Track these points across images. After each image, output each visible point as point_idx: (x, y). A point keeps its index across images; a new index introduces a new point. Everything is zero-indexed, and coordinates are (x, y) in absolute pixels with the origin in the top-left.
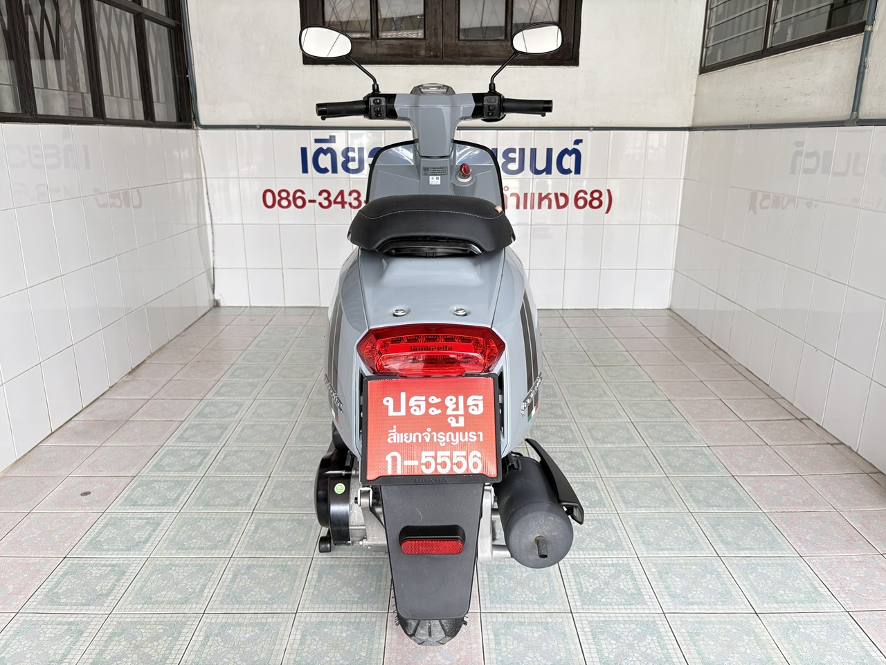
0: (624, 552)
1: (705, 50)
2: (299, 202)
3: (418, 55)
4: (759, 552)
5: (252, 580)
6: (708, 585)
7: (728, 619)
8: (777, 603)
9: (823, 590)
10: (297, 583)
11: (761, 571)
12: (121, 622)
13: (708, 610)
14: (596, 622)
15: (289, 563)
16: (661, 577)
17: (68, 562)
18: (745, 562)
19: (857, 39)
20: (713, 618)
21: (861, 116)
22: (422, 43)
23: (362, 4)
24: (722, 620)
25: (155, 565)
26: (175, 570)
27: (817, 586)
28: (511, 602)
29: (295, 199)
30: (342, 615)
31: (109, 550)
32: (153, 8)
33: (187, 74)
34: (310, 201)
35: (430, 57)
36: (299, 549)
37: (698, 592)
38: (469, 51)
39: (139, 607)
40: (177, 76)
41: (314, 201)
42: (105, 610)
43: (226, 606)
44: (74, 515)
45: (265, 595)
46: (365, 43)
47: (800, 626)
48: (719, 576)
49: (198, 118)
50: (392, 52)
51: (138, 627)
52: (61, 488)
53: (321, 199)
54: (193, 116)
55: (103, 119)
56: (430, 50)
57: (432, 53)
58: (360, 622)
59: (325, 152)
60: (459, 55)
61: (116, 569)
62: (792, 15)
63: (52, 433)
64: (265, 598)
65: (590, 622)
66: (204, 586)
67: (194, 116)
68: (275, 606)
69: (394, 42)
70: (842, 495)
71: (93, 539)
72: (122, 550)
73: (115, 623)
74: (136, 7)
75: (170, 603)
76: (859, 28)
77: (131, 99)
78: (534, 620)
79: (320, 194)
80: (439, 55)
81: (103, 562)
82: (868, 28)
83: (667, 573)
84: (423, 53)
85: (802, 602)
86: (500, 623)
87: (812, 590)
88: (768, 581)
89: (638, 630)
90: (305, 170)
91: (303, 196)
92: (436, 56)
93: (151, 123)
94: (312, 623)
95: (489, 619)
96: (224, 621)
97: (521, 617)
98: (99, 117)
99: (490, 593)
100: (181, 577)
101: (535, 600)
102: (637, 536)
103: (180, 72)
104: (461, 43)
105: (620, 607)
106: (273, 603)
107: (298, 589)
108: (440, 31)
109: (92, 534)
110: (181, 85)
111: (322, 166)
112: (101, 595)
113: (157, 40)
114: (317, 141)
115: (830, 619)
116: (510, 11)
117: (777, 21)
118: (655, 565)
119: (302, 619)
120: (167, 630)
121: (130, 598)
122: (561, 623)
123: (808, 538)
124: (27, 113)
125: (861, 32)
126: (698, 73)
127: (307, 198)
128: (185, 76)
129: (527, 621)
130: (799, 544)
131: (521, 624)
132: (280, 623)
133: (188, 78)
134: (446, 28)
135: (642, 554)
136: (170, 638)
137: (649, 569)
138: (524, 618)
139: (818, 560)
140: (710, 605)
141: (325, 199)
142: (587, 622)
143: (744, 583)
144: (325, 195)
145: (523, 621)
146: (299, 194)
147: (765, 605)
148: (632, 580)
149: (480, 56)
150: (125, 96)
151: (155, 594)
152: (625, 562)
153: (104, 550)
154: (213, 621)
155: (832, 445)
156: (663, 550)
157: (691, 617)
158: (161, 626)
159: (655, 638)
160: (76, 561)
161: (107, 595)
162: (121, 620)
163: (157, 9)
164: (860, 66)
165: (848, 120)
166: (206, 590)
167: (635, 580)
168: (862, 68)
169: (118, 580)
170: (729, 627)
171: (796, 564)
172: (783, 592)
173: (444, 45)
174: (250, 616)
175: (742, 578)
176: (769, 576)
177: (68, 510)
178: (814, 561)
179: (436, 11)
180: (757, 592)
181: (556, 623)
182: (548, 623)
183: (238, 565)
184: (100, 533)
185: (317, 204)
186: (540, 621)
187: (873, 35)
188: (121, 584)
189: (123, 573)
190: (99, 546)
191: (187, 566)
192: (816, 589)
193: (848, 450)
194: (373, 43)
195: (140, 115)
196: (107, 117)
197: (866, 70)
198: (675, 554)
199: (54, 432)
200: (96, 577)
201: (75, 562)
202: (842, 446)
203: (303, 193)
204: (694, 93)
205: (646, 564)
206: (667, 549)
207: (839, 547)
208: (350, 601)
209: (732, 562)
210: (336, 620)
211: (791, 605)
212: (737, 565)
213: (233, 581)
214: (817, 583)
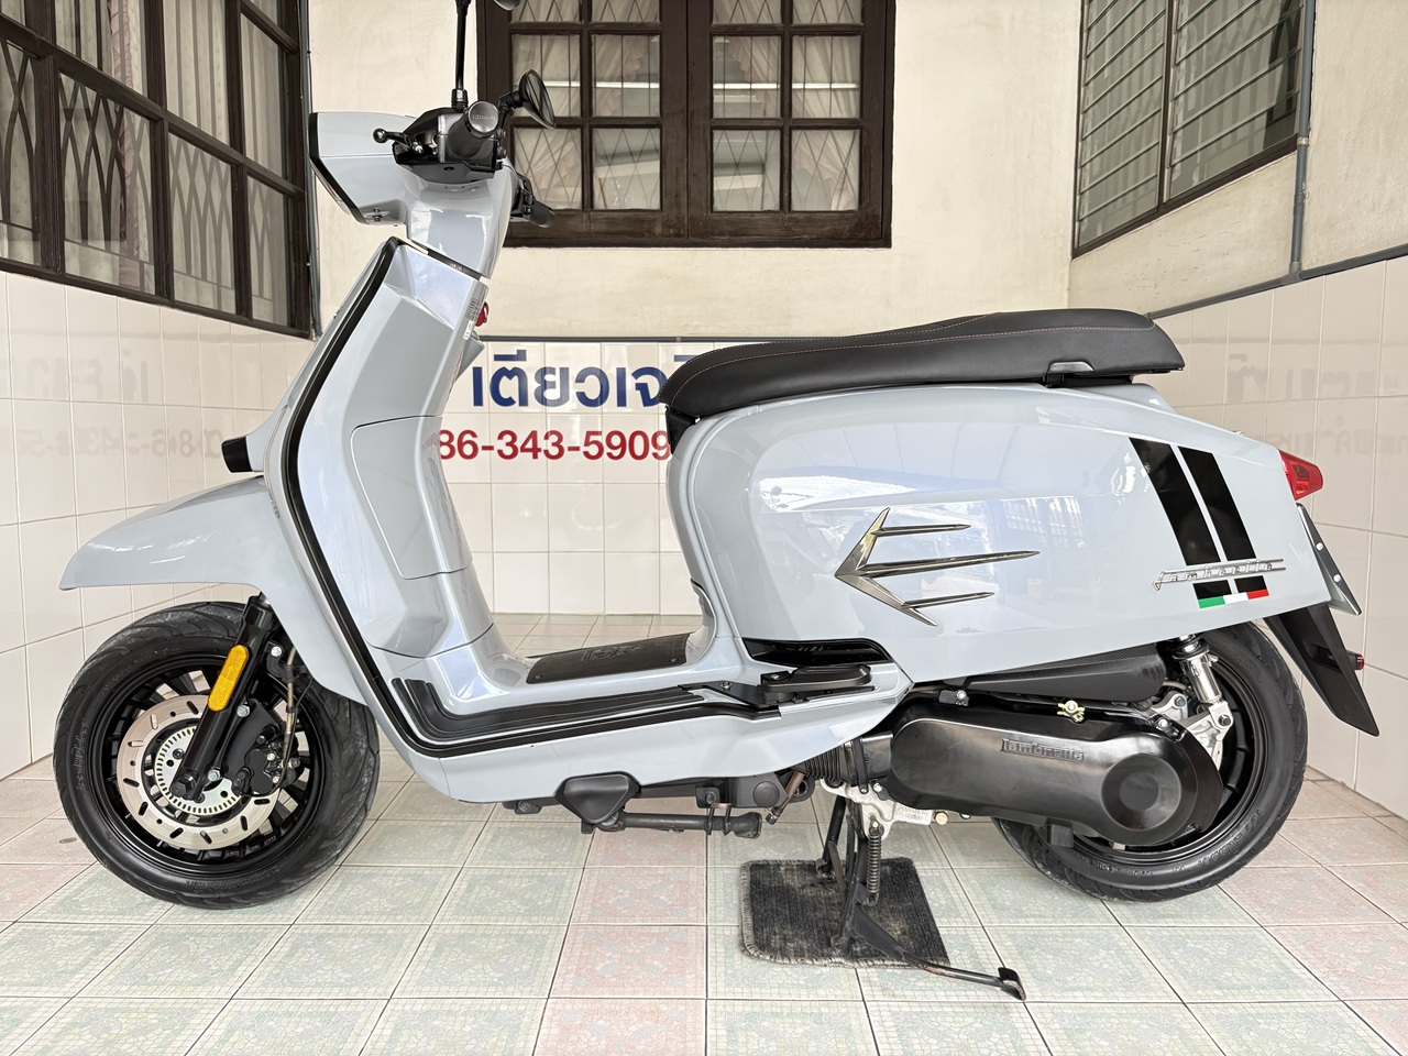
0: (959, 920)
1: (1077, 224)
2: (468, 450)
3: (650, 232)
4: (1190, 920)
5: (322, 955)
6: (1101, 964)
7: (1135, 1011)
8: (1220, 988)
9: (1299, 971)
10: (399, 959)
11: (1193, 945)
12: (89, 1008)
13: (1101, 998)
14: (906, 1013)
15: (390, 932)
16: (1021, 953)
17: (19, 928)
18: (1165, 933)
19: (1289, 161)
20: (1108, 1010)
21: (1305, 267)
22: (657, 215)
23: (571, 165)
24: (1124, 1011)
25: (162, 934)
26: (194, 941)
27: (1289, 965)
28: (762, 986)
29: (461, 445)
30: (469, 1001)
31: (89, 913)
32: (262, 161)
33: (308, 261)
34: (484, 448)
35: (669, 236)
36: (409, 914)
37: (1084, 974)
38: (727, 228)
39: (124, 988)
40: (293, 264)
41: (491, 448)
42: (66, 993)
43: (271, 989)
44: (42, 868)
45: (339, 975)
46: (573, 216)
47: (1260, 1021)
48: (1120, 952)
49: (320, 324)
50: (613, 229)
51: (116, 1016)
52: (30, 832)
53: (501, 445)
54: (312, 322)
55: (169, 299)
56: (670, 227)
57: (672, 231)
58: (498, 1011)
59: (510, 374)
60: (713, 234)
61: (96, 938)
62: (1198, 148)
63: (32, 764)
64: (340, 978)
65: (894, 1014)
66: (239, 963)
67: (314, 321)
68: (354, 990)
69: (615, 214)
70: (1330, 846)
71: (66, 898)
72: (110, 914)
73: (78, 1010)
74: (235, 155)
75: (175, 984)
76: (1290, 146)
77: (219, 285)
78: (799, 1009)
79: (501, 437)
80: (682, 233)
81: (76, 929)
82: (1302, 141)
83: (1033, 949)
84: (658, 229)
85: (1264, 988)
86: (739, 1014)
87: (1280, 971)
88: (1205, 959)
89: (978, 1025)
90: (478, 401)
91: (474, 439)
92: (678, 235)
93: (245, 319)
94: (415, 1013)
95: (720, 1008)
96: (264, 1008)
97: (776, 1006)
98: (164, 294)
99: (725, 973)
100: (202, 950)
101: (802, 982)
102: (984, 898)
103: (297, 259)
104: (714, 216)
105: (948, 993)
106: (352, 986)
107: (398, 967)
108: (684, 200)
109: (67, 891)
110: (298, 277)
111: (504, 394)
112: (63, 972)
113: (265, 209)
114: (498, 358)
115: (1310, 1010)
116: (787, 172)
117: (1175, 162)
118: (1013, 937)
119: (399, 1007)
120: (165, 1020)
121: (111, 977)
122: (844, 1015)
123: (1273, 901)
124: (50, 268)
125: (1293, 150)
126: (1070, 257)
127: (480, 443)
128: (305, 264)
129: (786, 1011)
130: (1260, 910)
131: (776, 1015)
132: (359, 1014)
133: (308, 267)
134: (692, 195)
135: (991, 922)
136: (167, 1032)
137: (1002, 943)
138: (781, 1007)
139: (1291, 931)
140: (1104, 991)
141: (508, 444)
142: (889, 1014)
143: (1164, 961)
144: (508, 438)
145: (779, 1010)
146: (468, 437)
147: (1199, 992)
148: (972, 956)
149: (744, 235)
150: (209, 279)
151: (155, 972)
152: (962, 933)
153: (82, 913)
154: (245, 1009)
155: (1312, 781)
156: (1027, 916)
157: (1072, 1008)
158: (155, 1015)
159: (1007, 1036)
160: (32, 927)
161: (74, 972)
162: (90, 1005)
163: (269, 164)
164: (1296, 195)
165: (1286, 277)
166: (241, 968)
167: (977, 957)
168: (1300, 197)
169: (97, 953)
170: (1136, 1022)
171: (1254, 937)
172: (1231, 975)
173: (691, 219)
174: (309, 1003)
175: (1160, 956)
176: (1206, 953)
177: (35, 860)
178: (1284, 932)
179: (677, 171)
180: (1186, 974)
181: (835, 1015)
182: (821, 1014)
183: (302, 934)
184: (79, 891)
185: (494, 453)
186: (809, 1011)
187: (1311, 151)
188: (101, 958)
189: (107, 944)
190: (74, 907)
191: (216, 935)
192: (1288, 971)
193: (1340, 787)
194: (585, 216)
195: (230, 306)
196: (176, 298)
197: (1306, 201)
198: (1046, 922)
199: (36, 762)
200: (60, 949)
201: (29, 928)
202: (1331, 783)
203: (474, 435)
204: (1067, 286)
205: (996, 936)
206: (1033, 916)
207: (1326, 913)
208: (485, 982)
209: (1142, 933)
210: (457, 1008)
211: (1243, 991)
212: (1152, 937)
213: (289, 955)
214: (1289, 962)
